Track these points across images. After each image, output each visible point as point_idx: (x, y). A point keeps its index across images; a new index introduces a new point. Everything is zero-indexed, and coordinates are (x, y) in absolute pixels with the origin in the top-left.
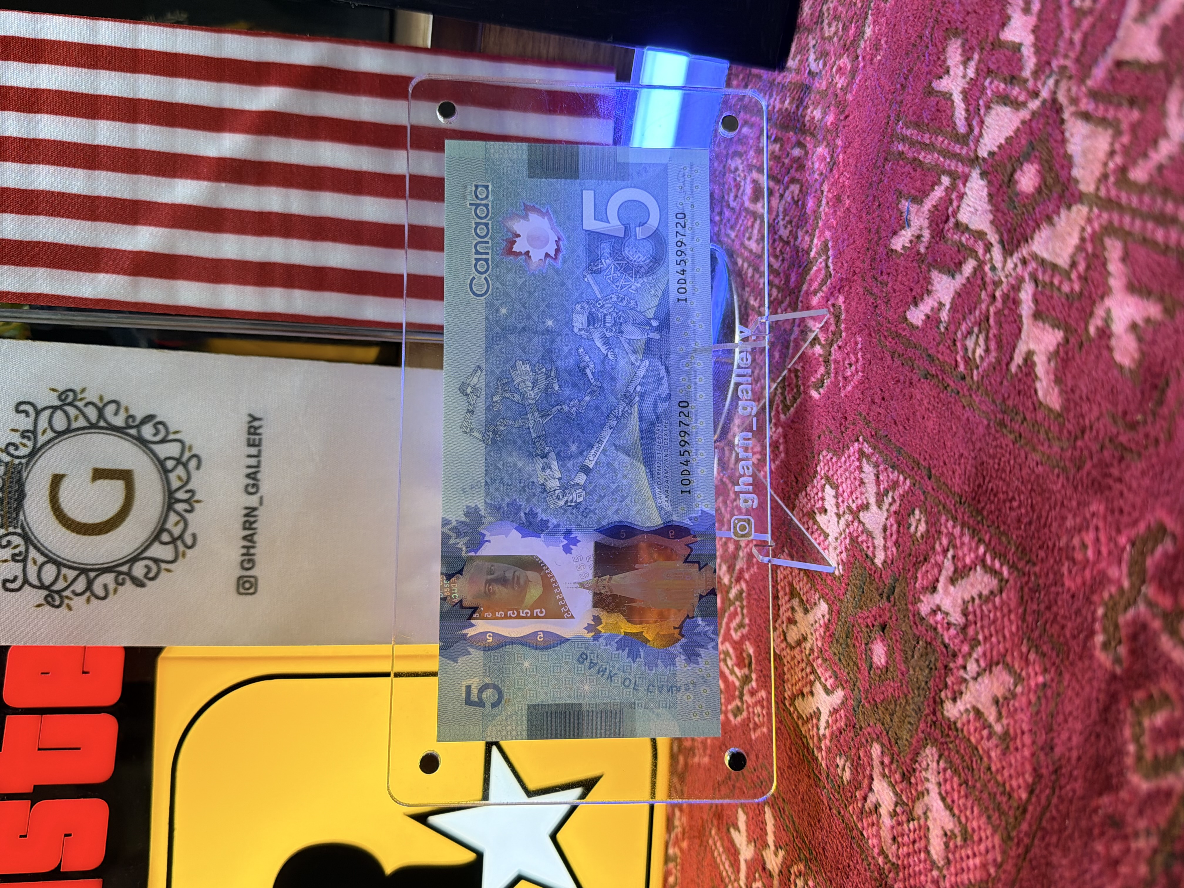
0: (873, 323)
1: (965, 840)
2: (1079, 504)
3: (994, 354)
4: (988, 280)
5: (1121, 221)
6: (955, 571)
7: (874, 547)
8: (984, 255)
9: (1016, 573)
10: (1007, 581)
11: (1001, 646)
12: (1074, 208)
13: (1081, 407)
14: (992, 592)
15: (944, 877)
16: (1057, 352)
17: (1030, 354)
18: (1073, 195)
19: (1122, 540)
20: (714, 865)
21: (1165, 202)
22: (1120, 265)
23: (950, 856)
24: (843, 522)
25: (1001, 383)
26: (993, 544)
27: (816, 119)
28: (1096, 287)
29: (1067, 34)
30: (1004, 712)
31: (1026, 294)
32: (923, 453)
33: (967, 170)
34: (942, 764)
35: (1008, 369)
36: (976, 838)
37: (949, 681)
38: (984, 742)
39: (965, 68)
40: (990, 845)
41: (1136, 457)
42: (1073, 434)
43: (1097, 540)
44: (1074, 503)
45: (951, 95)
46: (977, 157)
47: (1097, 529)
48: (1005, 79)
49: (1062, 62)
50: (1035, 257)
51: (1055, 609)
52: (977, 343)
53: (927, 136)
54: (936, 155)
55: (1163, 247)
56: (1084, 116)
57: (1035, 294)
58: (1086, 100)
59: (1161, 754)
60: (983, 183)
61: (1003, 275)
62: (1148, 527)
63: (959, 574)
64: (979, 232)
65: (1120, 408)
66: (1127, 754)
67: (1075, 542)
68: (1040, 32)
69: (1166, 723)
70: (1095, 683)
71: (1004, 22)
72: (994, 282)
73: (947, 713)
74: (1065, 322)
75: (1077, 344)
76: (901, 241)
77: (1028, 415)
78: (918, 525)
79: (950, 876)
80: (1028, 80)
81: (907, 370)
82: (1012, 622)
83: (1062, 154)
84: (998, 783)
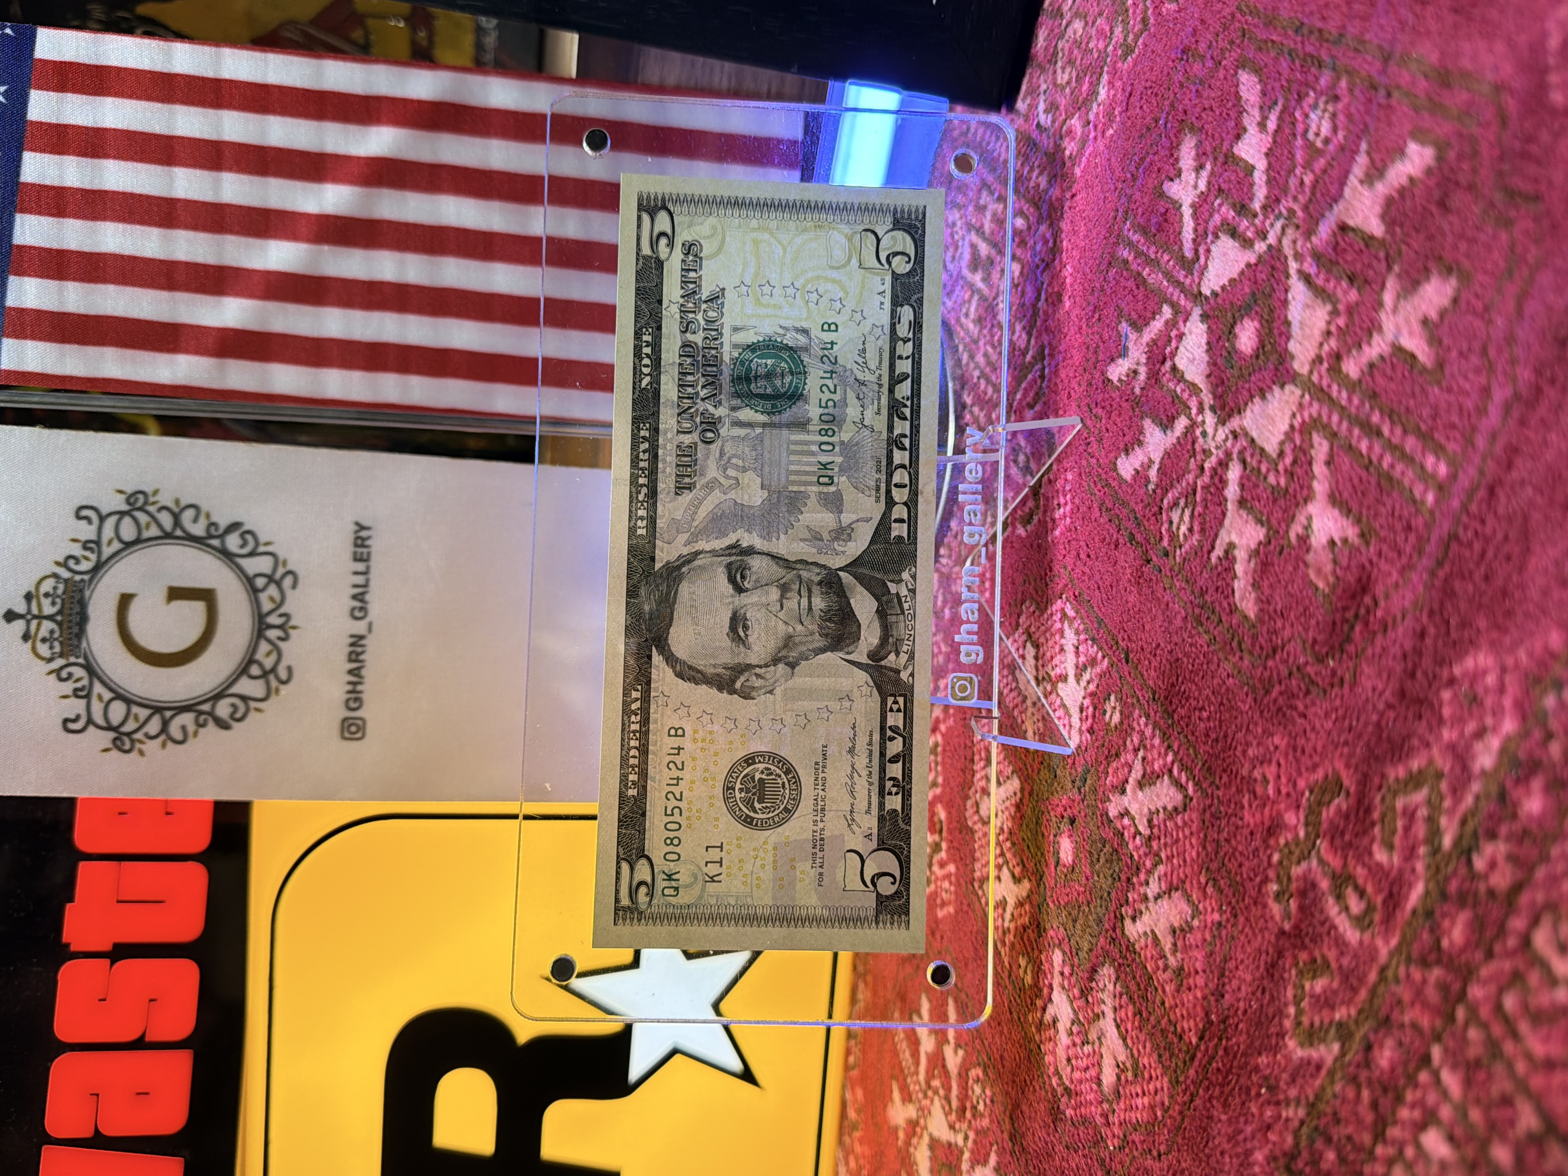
0: (1084, 462)
1: (1136, 1076)
2: (1264, 732)
3: (1196, 536)
4: (1197, 446)
5: (1330, 417)
6: (1144, 776)
7: (1070, 726)
8: (1197, 414)
9: (1200, 792)
10: (1191, 799)
11: (1181, 870)
12: (1288, 388)
13: (1275, 622)
14: (1176, 808)
15: (1114, 1110)
16: (1257, 551)
17: (1231, 546)
18: (1287, 372)
19: (1301, 784)
20: (895, 1053)
21: (1372, 409)
22: (1325, 470)
23: (1121, 1090)
25: (1201, 573)
26: (1181, 754)
28: (1302, 487)
29: (1298, 171)
30: (1180, 944)
31: (1234, 474)
32: (1122, 632)
33: (1189, 305)
34: (1118, 987)
35: (1209, 558)
36: (1146, 1075)
37: (1130, 897)
38: (1160, 972)
39: (1197, 178)
40: (1159, 1085)
41: (1321, 695)
42: (1265, 652)
43: (1279, 777)
44: (1260, 730)
45: (1181, 206)
46: (1200, 293)
47: (1279, 765)
48: (1235, 204)
49: (1291, 204)
50: (1246, 434)
51: (1233, 842)
52: (1181, 519)
53: (1153, 248)
54: (1160, 276)
55: (1366, 461)
56: (1307, 279)
57: (1241, 478)
58: (1309, 259)
59: (1317, 1023)
60: (1203, 327)
61: (1213, 444)
62: (1326, 776)
63: (1147, 780)
64: (1194, 385)
65: (1310, 634)
66: (1288, 1016)
67: (1257, 774)
68: (1274, 159)
69: (1325, 992)
70: (1266, 934)
71: (1239, 134)
72: (1204, 451)
73: (1127, 932)
74: (1268, 520)
75: (1277, 549)
76: (1118, 372)
77: (1224, 617)
78: (1113, 713)
79: (1119, 1111)
80: (1257, 214)
81: (1113, 529)
82: (1192, 847)
83: (1282, 318)
84: (1170, 1020)
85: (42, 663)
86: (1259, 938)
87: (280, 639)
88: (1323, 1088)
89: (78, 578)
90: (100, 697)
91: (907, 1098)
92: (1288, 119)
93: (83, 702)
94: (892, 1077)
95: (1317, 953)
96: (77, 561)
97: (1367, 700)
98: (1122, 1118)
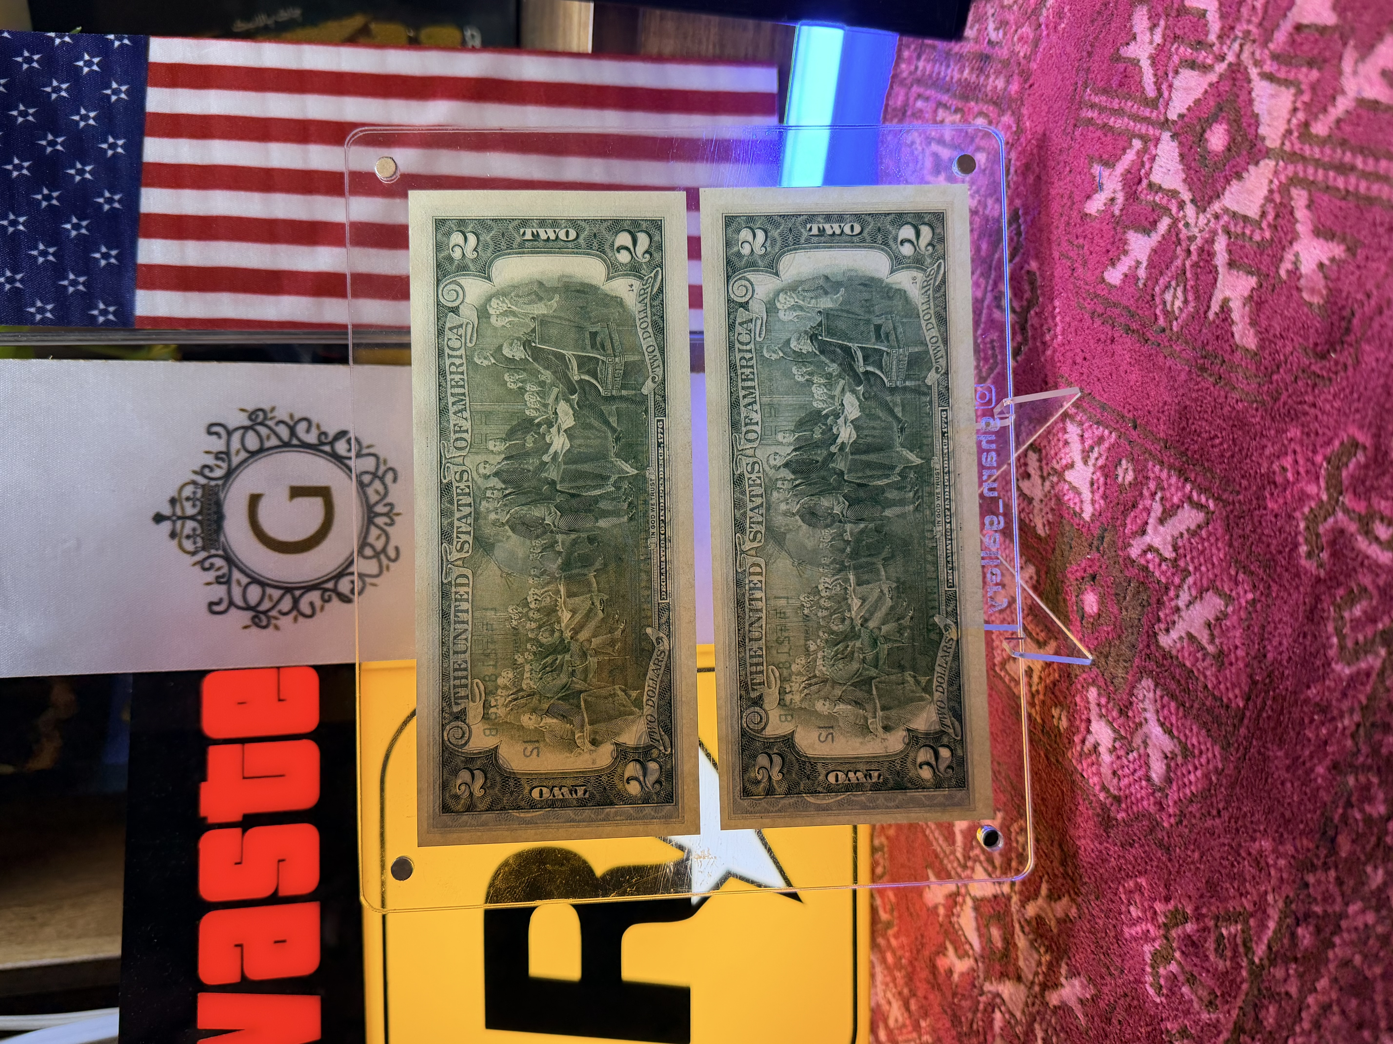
1: (1185, 757)
2: (1277, 431)
3: (1191, 305)
4: (1182, 236)
5: (1305, 171)
6: (1164, 511)
7: (1082, 502)
8: (1178, 212)
9: (1221, 504)
10: (1213, 513)
11: (1210, 573)
12: (1262, 163)
13: (1275, 344)
14: (1199, 525)
15: (1167, 795)
16: (1251, 297)
17: (1226, 301)
18: (1260, 151)
19: (1319, 459)
21: (1344, 153)
22: (1306, 212)
23: (1172, 774)
24: (1047, 484)
25: (1200, 331)
26: (1199, 480)
27: (999, 88)
28: (1286, 234)
30: (1217, 632)
31: (1220, 245)
32: (1127, 406)
33: (1157, 132)
34: (1159, 692)
35: (1206, 317)
36: (1197, 753)
37: (1161, 614)
38: (1199, 663)
39: (1152, 34)
40: (1211, 755)
41: (1327, 383)
42: (1269, 370)
43: (1296, 462)
44: (1273, 432)
45: (1139, 61)
46: (1167, 120)
47: (1295, 452)
48: (1191, 43)
49: (1245, 27)
50: (1227, 211)
51: (1259, 531)
52: (1175, 297)
53: (1117, 100)
54: (1126, 120)
55: (1343, 193)
56: (1268, 76)
57: (1228, 245)
58: (1269, 62)
59: (1361, 639)
60: (1175, 144)
61: (1196, 230)
62: (1342, 443)
63: (1168, 514)
64: (1172, 191)
65: (1311, 341)
66: (1331, 646)
67: (1275, 467)
69: (1365, 612)
70: (1301, 589)
72: (1189, 238)
73: (1161, 644)
74: (1259, 269)
75: (1270, 288)
76: (1095, 206)
77: (1227, 357)
78: (1126, 473)
79: (1173, 794)
80: (1214, 44)
81: (1107, 328)
82: (1219, 549)
83: (1249, 113)
84: (1215, 698)
85: (187, 557)
86: (1295, 596)
87: (386, 524)
88: (1374, 689)
89: (213, 483)
90: (239, 583)
91: (945, 876)
94: (927, 867)
95: (1353, 585)
96: (211, 469)
97: (1373, 370)
98: (1176, 798)
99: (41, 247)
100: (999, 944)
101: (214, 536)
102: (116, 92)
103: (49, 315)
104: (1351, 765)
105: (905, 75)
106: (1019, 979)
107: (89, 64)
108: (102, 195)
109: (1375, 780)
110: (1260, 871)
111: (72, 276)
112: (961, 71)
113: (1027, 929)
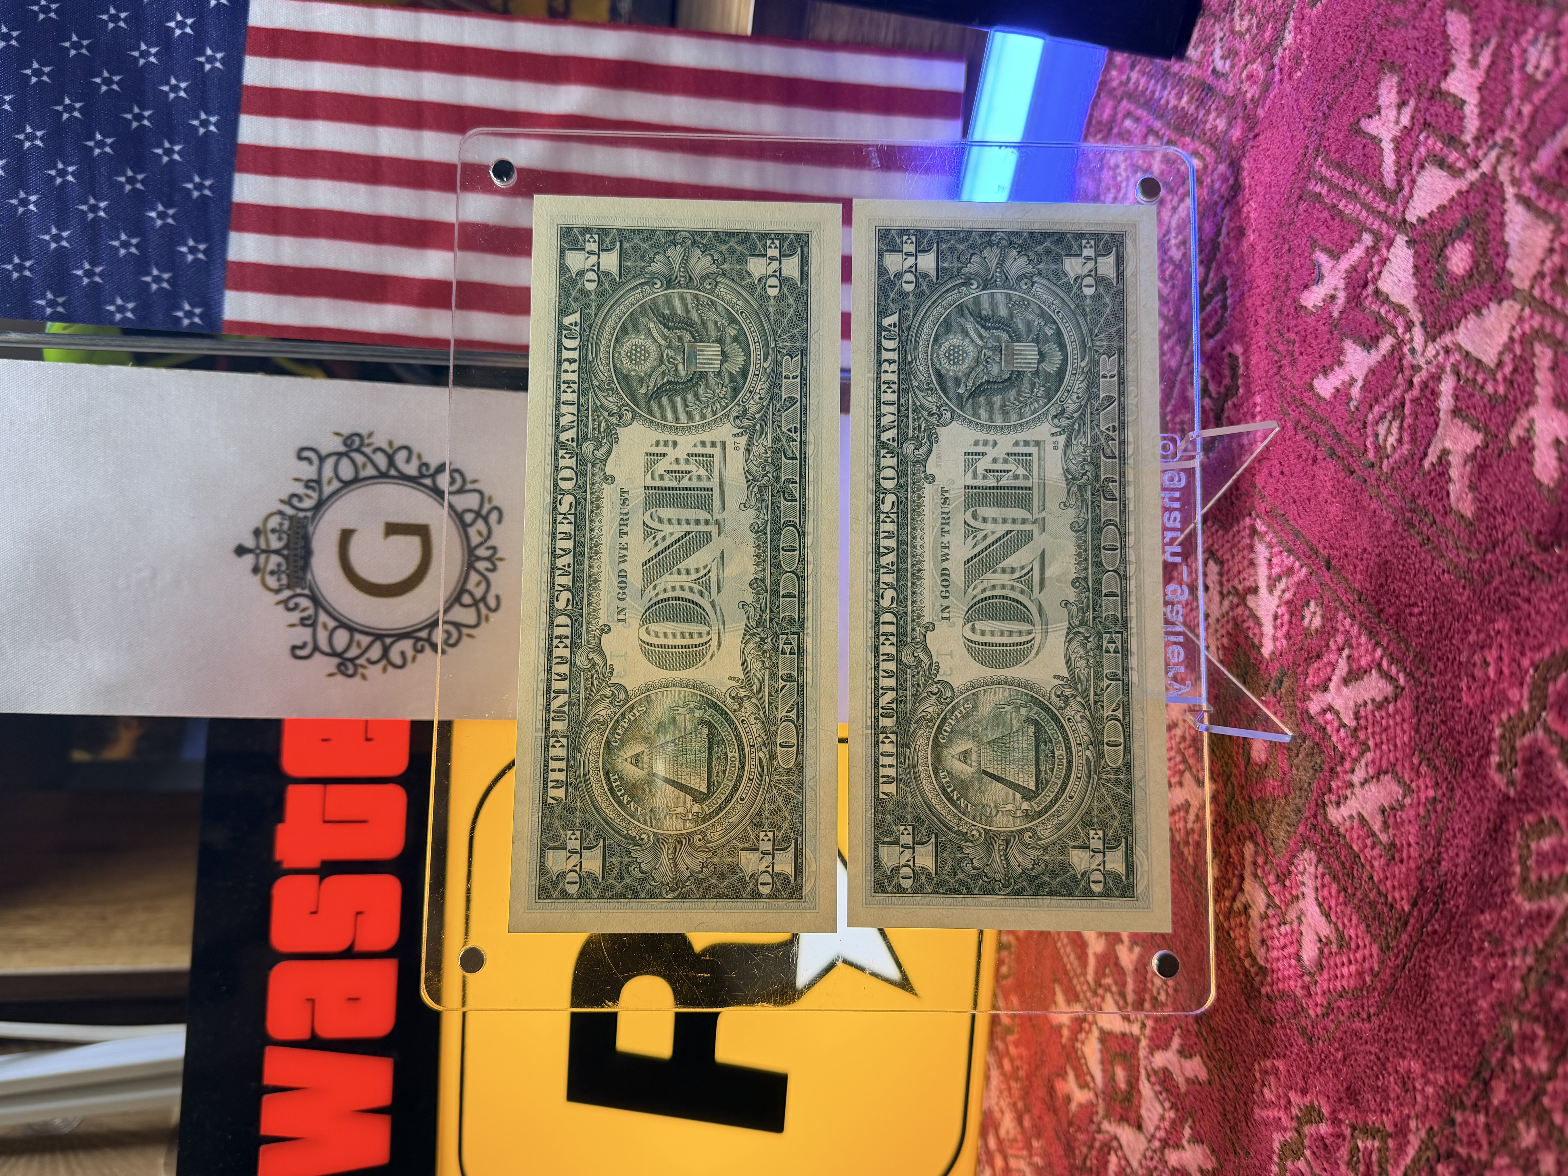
1: (1341, 947)
2: (1484, 619)
3: (1406, 447)
4: (1405, 363)
5: (1553, 327)
6: (1350, 672)
7: (1262, 634)
8: (1405, 333)
9: (1412, 682)
10: (1403, 689)
11: (1391, 755)
12: (1505, 304)
13: (1495, 518)
14: (1386, 699)
15: (1316, 982)
16: (1474, 456)
17: (1445, 452)
18: (1505, 288)
19: (1526, 663)
20: (1057, 957)
22: (1549, 376)
23: (1324, 961)
24: (1226, 603)
25: (1413, 479)
26: (1391, 648)
27: (1219, 129)
28: (1522, 394)
29: (1515, 103)
30: (1391, 821)
31: (1447, 386)
32: (1323, 542)
33: (1392, 232)
34: (1320, 869)
35: (1421, 465)
36: (1353, 946)
37: (1334, 785)
38: (1368, 850)
39: (1399, 113)
40: (1367, 953)
41: (1547, 580)
42: (1483, 547)
43: (1500, 658)
44: (1479, 618)
45: (1381, 141)
46: (1405, 221)
47: (1500, 647)
48: (1443, 137)
49: (1507, 133)
50: (1460, 349)
51: (1451, 724)
52: (1389, 431)
53: (1350, 181)
54: (1358, 207)
56: (1525, 202)
57: (1455, 389)
58: (1528, 184)
59: (1545, 876)
60: (1411, 252)
61: (1423, 360)
62: (1553, 653)
63: (1353, 676)
64: (1401, 306)
65: (1535, 527)
66: (1513, 875)
67: (1477, 658)
68: (1485, 92)
69: (1554, 849)
70: (1487, 803)
71: (1446, 69)
72: (1413, 367)
73: (1330, 817)
74: (1486, 426)
75: (1496, 452)
76: (1313, 298)
77: (1438, 518)
78: (1313, 618)
79: (1323, 982)
80: (1468, 145)
81: (1310, 446)
82: (1404, 732)
83: (1498, 238)
84: (1379, 893)
85: (270, 595)
86: (1479, 807)
87: (487, 569)
88: (1553, 936)
90: (325, 626)
91: (1073, 997)
92: (1502, 54)
93: (308, 631)
94: (1055, 981)
95: (1545, 815)
96: (300, 498)
98: (1325, 987)
99: (123, 237)
100: (1123, 1085)
101: (301, 574)
102: (211, 60)
103: (129, 315)
104: (1516, 1010)
105: (1115, 84)
106: (1140, 1127)
107: (181, 25)
108: (191, 180)
109: (1541, 1033)
110: (1407, 1091)
111: (155, 272)
112: (1179, 97)
113: (1153, 1079)
